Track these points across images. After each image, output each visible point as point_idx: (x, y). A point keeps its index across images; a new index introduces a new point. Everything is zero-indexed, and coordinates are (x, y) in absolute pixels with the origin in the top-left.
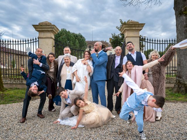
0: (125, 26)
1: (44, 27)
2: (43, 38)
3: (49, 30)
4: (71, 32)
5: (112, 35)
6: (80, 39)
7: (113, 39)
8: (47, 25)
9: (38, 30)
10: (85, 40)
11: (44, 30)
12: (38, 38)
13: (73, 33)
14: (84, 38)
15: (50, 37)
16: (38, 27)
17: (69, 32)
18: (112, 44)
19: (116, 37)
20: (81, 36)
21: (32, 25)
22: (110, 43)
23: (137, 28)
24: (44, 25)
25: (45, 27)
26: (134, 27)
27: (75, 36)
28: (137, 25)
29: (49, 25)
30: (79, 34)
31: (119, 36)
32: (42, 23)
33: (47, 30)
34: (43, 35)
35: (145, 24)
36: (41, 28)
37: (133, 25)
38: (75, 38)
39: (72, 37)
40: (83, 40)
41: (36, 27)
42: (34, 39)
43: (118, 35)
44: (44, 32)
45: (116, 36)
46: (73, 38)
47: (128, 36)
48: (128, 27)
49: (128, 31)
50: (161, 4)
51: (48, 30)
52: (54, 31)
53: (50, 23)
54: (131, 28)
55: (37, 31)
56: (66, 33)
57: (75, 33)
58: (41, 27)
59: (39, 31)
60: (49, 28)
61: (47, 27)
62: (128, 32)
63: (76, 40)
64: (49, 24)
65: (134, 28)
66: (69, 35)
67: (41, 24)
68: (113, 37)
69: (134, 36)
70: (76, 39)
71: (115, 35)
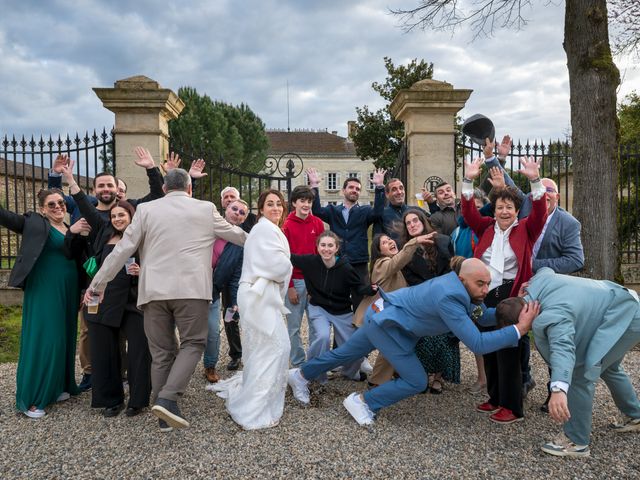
0: (407, 97)
1: (132, 95)
2: (129, 133)
3: (153, 105)
4: (213, 100)
5: (359, 111)
6: (247, 127)
7: (362, 127)
8: (144, 91)
9: (115, 105)
10: (262, 129)
11: (133, 105)
12: (114, 134)
13: (222, 105)
14: (259, 120)
15: (153, 130)
16: (112, 95)
17: (206, 100)
18: (357, 144)
19: (371, 120)
20: (250, 116)
21: (94, 89)
22: (350, 141)
23: (445, 105)
24: (134, 91)
25: (137, 95)
26: (436, 100)
27: (230, 114)
28: (446, 94)
29: (152, 91)
30: (242, 106)
31: (381, 117)
32: (127, 82)
33: (146, 108)
34: (130, 122)
35: (472, 91)
36: (124, 100)
37: (434, 96)
38: (229, 120)
39: (219, 117)
40: (255, 129)
41: (108, 95)
42: (99, 135)
43: (379, 112)
44: (134, 113)
45: (369, 115)
46: (221, 122)
47: (416, 130)
48: (416, 101)
49: (416, 112)
50: (525, 24)
51: (148, 105)
52: (166, 110)
53: (153, 82)
54: (427, 105)
55: (109, 108)
56: (196, 103)
57: (229, 104)
58: (124, 95)
59: (116, 110)
60: (150, 100)
61: (146, 95)
62: (417, 116)
63: (234, 127)
64: (149, 87)
65: (437, 105)
66: (205, 113)
67: (123, 86)
68: (361, 119)
69: (436, 129)
70: (231, 124)
71: (367, 111)
